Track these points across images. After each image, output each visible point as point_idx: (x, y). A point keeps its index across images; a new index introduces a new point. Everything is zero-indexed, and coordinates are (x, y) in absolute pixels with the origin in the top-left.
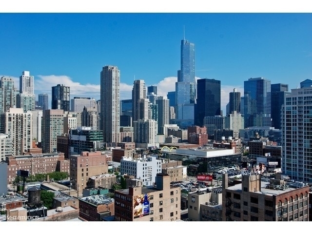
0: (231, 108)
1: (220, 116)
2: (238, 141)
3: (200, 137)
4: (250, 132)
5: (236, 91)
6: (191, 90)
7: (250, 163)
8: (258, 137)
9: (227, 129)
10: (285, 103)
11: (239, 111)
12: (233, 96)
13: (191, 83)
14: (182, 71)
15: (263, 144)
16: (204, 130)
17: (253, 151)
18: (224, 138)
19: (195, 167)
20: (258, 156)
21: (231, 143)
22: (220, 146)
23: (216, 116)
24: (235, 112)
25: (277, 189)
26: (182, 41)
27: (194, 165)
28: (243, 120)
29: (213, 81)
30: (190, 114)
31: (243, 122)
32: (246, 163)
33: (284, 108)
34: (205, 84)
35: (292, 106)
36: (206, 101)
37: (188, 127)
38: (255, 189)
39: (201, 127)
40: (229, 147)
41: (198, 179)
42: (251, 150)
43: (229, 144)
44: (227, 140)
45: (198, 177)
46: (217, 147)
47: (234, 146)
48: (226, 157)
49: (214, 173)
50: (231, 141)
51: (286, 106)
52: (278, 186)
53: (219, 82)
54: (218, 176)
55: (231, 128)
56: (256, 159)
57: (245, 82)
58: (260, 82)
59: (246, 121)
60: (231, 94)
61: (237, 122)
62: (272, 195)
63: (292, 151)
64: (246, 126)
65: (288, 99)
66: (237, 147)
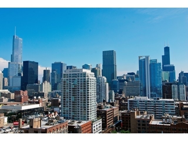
0: (44, 79)
1: (37, 84)
2: (46, 99)
3: (22, 97)
4: (55, 93)
5: (47, 69)
6: (19, 68)
7: (50, 112)
8: (58, 96)
9: (41, 92)
10: (63, 77)
11: (49, 81)
12: (46, 72)
13: (19, 63)
14: (13, 55)
15: (59, 100)
16: (26, 93)
17: (53, 105)
18: (35, 97)
19: (15, 117)
20: (55, 107)
21: (39, 100)
22: (32, 102)
23: (34, 84)
24: (46, 82)
25: (51, 125)
26: (14, 37)
27: (14, 116)
28: (51, 86)
29: (33, 62)
30: (18, 83)
31: (51, 88)
32: (48, 111)
33: (62, 79)
34: (28, 64)
35: (66, 78)
36: (29, 75)
37: (15, 91)
38: (37, 126)
39: (24, 91)
40: (38, 103)
41: (14, 125)
42: (52, 104)
43: (38, 101)
44: (37, 98)
45: (14, 123)
46: (30, 103)
47: (41, 102)
48: (35, 109)
49: (26, 119)
50: (40, 99)
51: (63, 78)
52: (52, 123)
53: (37, 63)
54: (28, 121)
55: (43, 92)
56: (53, 109)
57: (52, 64)
58: (61, 65)
59: (52, 87)
60: (45, 71)
61: (47, 88)
62: (45, 129)
63: (66, 103)
64: (53, 89)
65: (65, 75)
66: (43, 103)
